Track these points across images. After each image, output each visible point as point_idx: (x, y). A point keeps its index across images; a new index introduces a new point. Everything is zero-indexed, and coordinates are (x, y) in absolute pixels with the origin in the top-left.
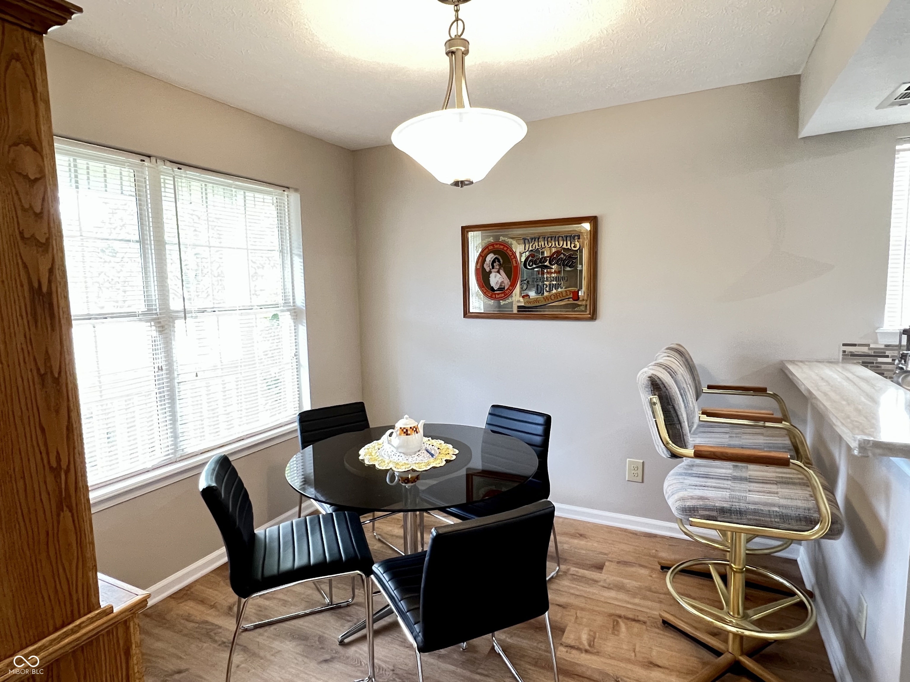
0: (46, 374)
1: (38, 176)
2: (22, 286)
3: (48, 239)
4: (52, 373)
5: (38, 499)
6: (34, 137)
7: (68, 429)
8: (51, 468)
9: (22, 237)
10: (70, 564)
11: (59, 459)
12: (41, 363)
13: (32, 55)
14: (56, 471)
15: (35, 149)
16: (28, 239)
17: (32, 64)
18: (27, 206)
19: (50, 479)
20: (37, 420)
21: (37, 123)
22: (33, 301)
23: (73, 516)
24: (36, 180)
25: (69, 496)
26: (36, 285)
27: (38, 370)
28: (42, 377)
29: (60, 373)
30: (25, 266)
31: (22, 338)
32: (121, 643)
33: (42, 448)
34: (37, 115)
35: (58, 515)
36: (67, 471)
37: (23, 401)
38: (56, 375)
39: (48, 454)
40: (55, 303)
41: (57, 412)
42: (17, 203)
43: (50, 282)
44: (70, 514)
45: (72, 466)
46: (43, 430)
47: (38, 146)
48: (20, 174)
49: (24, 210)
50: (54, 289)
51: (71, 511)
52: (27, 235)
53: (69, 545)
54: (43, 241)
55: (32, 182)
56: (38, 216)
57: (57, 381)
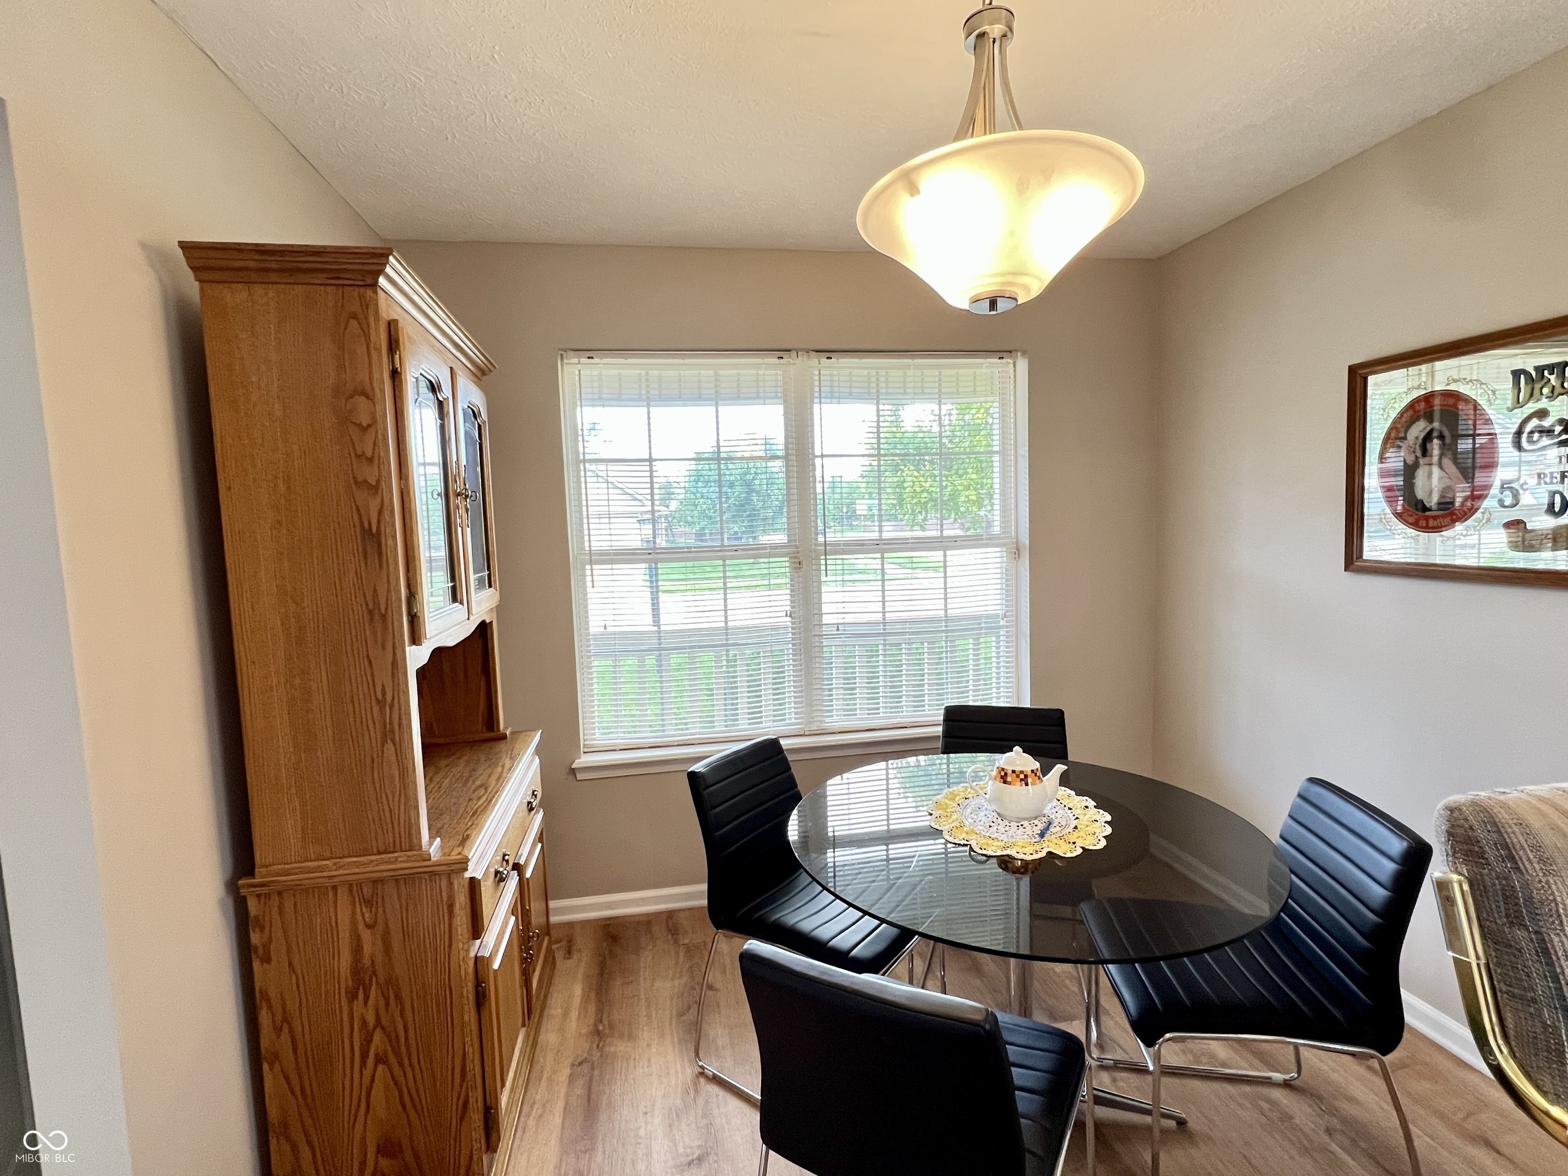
0: (374, 610)
1: (369, 422)
2: (354, 526)
3: (378, 482)
4: (379, 609)
5: (365, 723)
6: (368, 387)
7: (393, 664)
8: (377, 699)
9: (356, 482)
10: (393, 795)
11: (384, 693)
12: (369, 598)
13: (367, 309)
14: (381, 703)
15: (368, 397)
16: (361, 483)
17: (366, 318)
18: (360, 452)
19: (376, 709)
20: (365, 653)
21: (371, 373)
22: (363, 540)
23: (396, 750)
24: (369, 426)
25: (392, 731)
26: (366, 525)
27: (367, 605)
28: (370, 612)
29: (386, 609)
30: (358, 509)
31: (354, 574)
32: (444, 895)
33: (369, 678)
34: (370, 364)
35: (383, 746)
36: (392, 706)
37: (353, 632)
38: (383, 611)
39: (374, 686)
40: (383, 542)
41: (384, 647)
42: (352, 450)
43: (379, 522)
44: (393, 748)
45: (396, 701)
46: (370, 662)
47: (371, 394)
48: (354, 423)
49: (357, 456)
50: (382, 529)
51: (394, 744)
52: (360, 480)
53: (393, 777)
54: (374, 483)
55: (365, 429)
56: (370, 460)
57: (384, 617)
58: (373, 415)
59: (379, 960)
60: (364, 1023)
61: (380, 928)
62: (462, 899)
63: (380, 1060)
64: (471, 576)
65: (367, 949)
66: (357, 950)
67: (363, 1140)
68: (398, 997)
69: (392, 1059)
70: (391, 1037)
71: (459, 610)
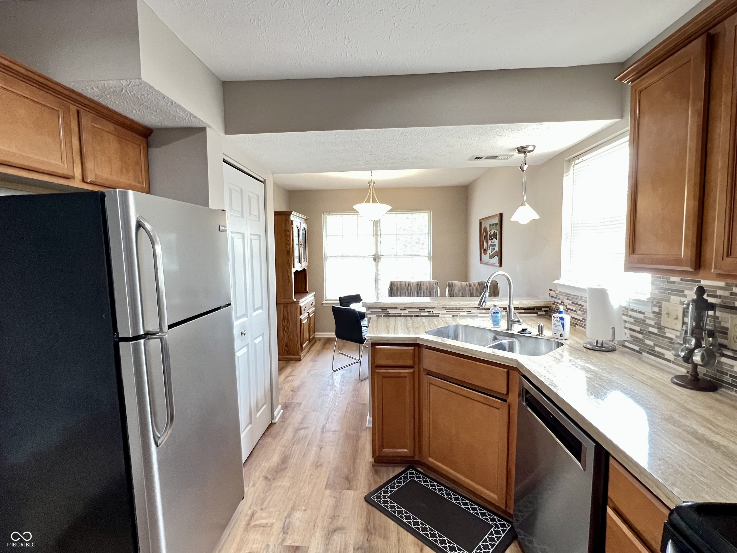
0: (288, 262)
2: (286, 252)
5: (286, 279)
7: (290, 271)
10: (290, 291)
11: (289, 274)
14: (288, 276)
15: (288, 231)
16: (287, 244)
17: (289, 222)
21: (289, 228)
25: (290, 281)
26: (288, 250)
29: (290, 262)
30: (287, 248)
31: (285, 258)
32: (296, 305)
35: (288, 283)
36: (290, 277)
37: (285, 265)
40: (290, 253)
41: (289, 268)
46: (287, 270)
49: (287, 240)
50: (290, 251)
51: (290, 283)
53: (290, 288)
54: (289, 244)
55: (288, 236)
56: (289, 241)
57: (289, 264)
58: (289, 234)
59: (287, 316)
60: (284, 326)
61: (287, 311)
62: (299, 308)
63: (286, 331)
64: (302, 259)
65: (285, 314)
66: (284, 314)
67: (283, 344)
68: (289, 322)
69: (288, 332)
70: (288, 328)
71: (300, 265)
